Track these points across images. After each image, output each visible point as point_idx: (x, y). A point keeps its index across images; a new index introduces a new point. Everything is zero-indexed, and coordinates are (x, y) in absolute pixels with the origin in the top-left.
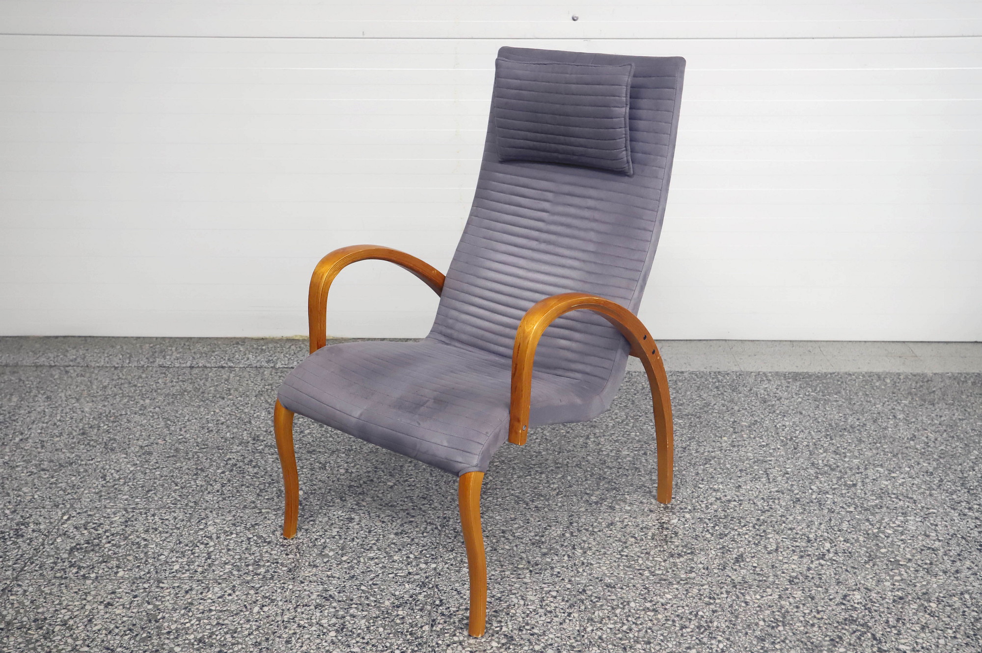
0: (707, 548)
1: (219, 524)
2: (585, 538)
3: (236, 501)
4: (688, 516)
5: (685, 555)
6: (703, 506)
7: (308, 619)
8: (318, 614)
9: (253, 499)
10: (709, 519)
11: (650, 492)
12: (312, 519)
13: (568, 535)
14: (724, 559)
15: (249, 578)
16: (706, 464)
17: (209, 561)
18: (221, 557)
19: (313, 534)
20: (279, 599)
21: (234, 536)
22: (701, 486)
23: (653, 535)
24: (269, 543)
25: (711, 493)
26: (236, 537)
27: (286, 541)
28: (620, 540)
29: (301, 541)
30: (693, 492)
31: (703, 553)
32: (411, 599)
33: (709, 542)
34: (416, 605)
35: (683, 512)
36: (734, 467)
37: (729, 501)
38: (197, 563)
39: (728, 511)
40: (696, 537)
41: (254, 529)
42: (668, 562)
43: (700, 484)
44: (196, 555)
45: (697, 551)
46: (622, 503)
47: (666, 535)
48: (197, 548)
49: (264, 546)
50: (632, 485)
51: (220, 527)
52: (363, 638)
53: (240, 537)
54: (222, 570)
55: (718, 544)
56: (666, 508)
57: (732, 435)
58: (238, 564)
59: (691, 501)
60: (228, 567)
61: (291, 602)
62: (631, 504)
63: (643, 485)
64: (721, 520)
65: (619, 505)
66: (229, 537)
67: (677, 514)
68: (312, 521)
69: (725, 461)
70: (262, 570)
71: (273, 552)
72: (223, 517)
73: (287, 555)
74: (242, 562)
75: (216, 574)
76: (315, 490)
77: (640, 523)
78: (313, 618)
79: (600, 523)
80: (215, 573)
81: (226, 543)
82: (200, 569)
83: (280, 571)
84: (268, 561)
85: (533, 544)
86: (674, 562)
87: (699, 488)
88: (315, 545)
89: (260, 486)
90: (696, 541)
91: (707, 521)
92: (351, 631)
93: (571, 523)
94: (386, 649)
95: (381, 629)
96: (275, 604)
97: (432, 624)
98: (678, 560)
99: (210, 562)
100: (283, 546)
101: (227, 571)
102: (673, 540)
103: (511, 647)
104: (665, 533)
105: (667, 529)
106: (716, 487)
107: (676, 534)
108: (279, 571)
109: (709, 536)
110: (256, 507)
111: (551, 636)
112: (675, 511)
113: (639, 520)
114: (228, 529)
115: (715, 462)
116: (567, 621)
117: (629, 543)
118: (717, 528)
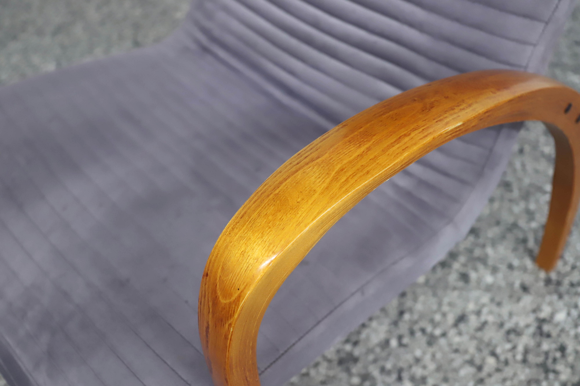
2: (418, 353)
11: (524, 241)
13: (394, 343)
23: (526, 351)
28: (471, 362)
46: (481, 267)
50: (498, 223)
56: (548, 281)
62: (494, 270)
63: (515, 225)
65: (476, 269)
77: (506, 317)
79: (444, 315)
85: (341, 362)
93: (401, 313)
105: (548, 336)
107: (562, 349)
113: (505, 310)
117: (486, 370)
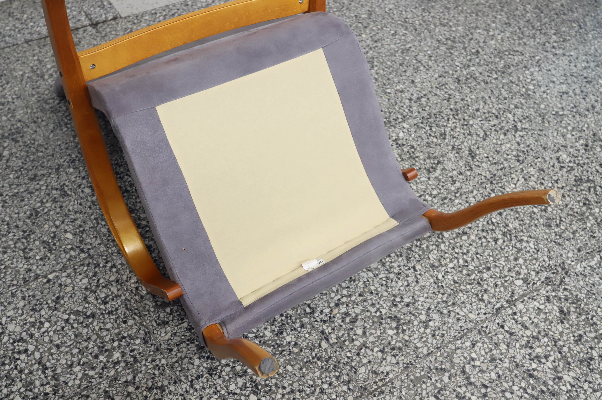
0: (444, 153)
1: (17, 317)
3: (9, 278)
4: (405, 125)
5: (437, 167)
6: (407, 110)
7: (215, 393)
8: (220, 381)
9: (26, 266)
10: (422, 123)
12: (109, 265)
14: (464, 159)
15: (112, 373)
16: (373, 67)
17: (49, 372)
18: (58, 360)
19: (128, 284)
20: (166, 383)
21: (47, 325)
22: (389, 91)
24: (93, 315)
25: (401, 96)
26: (51, 326)
27: (108, 306)
29: (123, 298)
30: (389, 100)
31: (446, 159)
32: (283, 318)
33: (440, 146)
34: (293, 323)
35: (400, 123)
36: (393, 63)
37: (419, 99)
38: (37, 383)
39: (426, 109)
40: (428, 145)
41: (62, 306)
42: (431, 179)
43: (386, 89)
44: (26, 371)
45: (441, 159)
47: (408, 152)
48: (19, 362)
49: (92, 323)
51: (21, 320)
52: (284, 388)
53: (56, 323)
54: (74, 377)
55: (447, 146)
57: (365, 31)
58: (84, 359)
59: (395, 109)
60: (77, 369)
61: (181, 381)
64: (429, 120)
66: (43, 330)
67: (397, 126)
68: (112, 267)
69: (383, 60)
70: (117, 355)
71: (109, 326)
72: (13, 306)
73: (125, 322)
74: (87, 356)
75: (73, 386)
76: (80, 226)
78: (219, 388)
80: (70, 384)
81: (46, 339)
82: (48, 389)
83: (137, 347)
84: (113, 341)
86: (436, 178)
87: (389, 93)
88: (142, 297)
89: (17, 245)
90: (431, 149)
91: (421, 125)
92: (267, 385)
94: (313, 388)
95: (289, 368)
96: (167, 391)
97: (325, 338)
98: (437, 174)
99: (51, 374)
100: (110, 313)
101: (80, 375)
102: (417, 155)
103: (405, 328)
104: (406, 150)
106: (398, 88)
108: (134, 347)
109: (435, 140)
110: (37, 277)
111: (422, 299)
112: (393, 123)
114: (33, 320)
115: (377, 61)
116: (419, 276)
118: (434, 130)
